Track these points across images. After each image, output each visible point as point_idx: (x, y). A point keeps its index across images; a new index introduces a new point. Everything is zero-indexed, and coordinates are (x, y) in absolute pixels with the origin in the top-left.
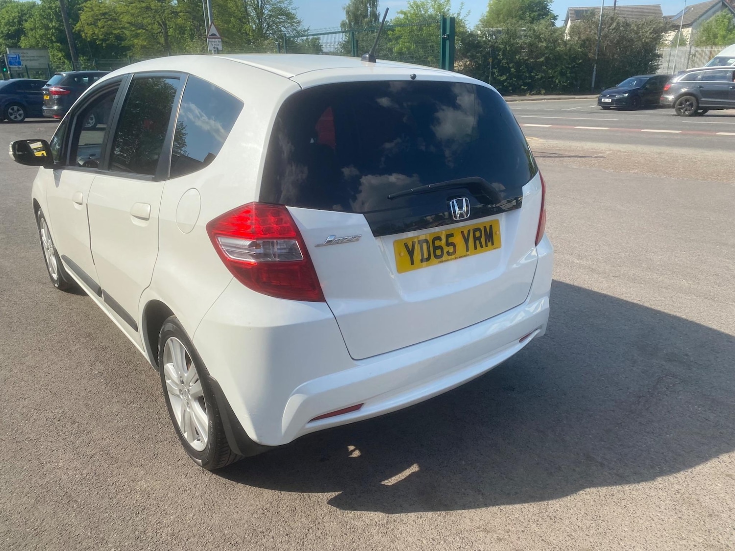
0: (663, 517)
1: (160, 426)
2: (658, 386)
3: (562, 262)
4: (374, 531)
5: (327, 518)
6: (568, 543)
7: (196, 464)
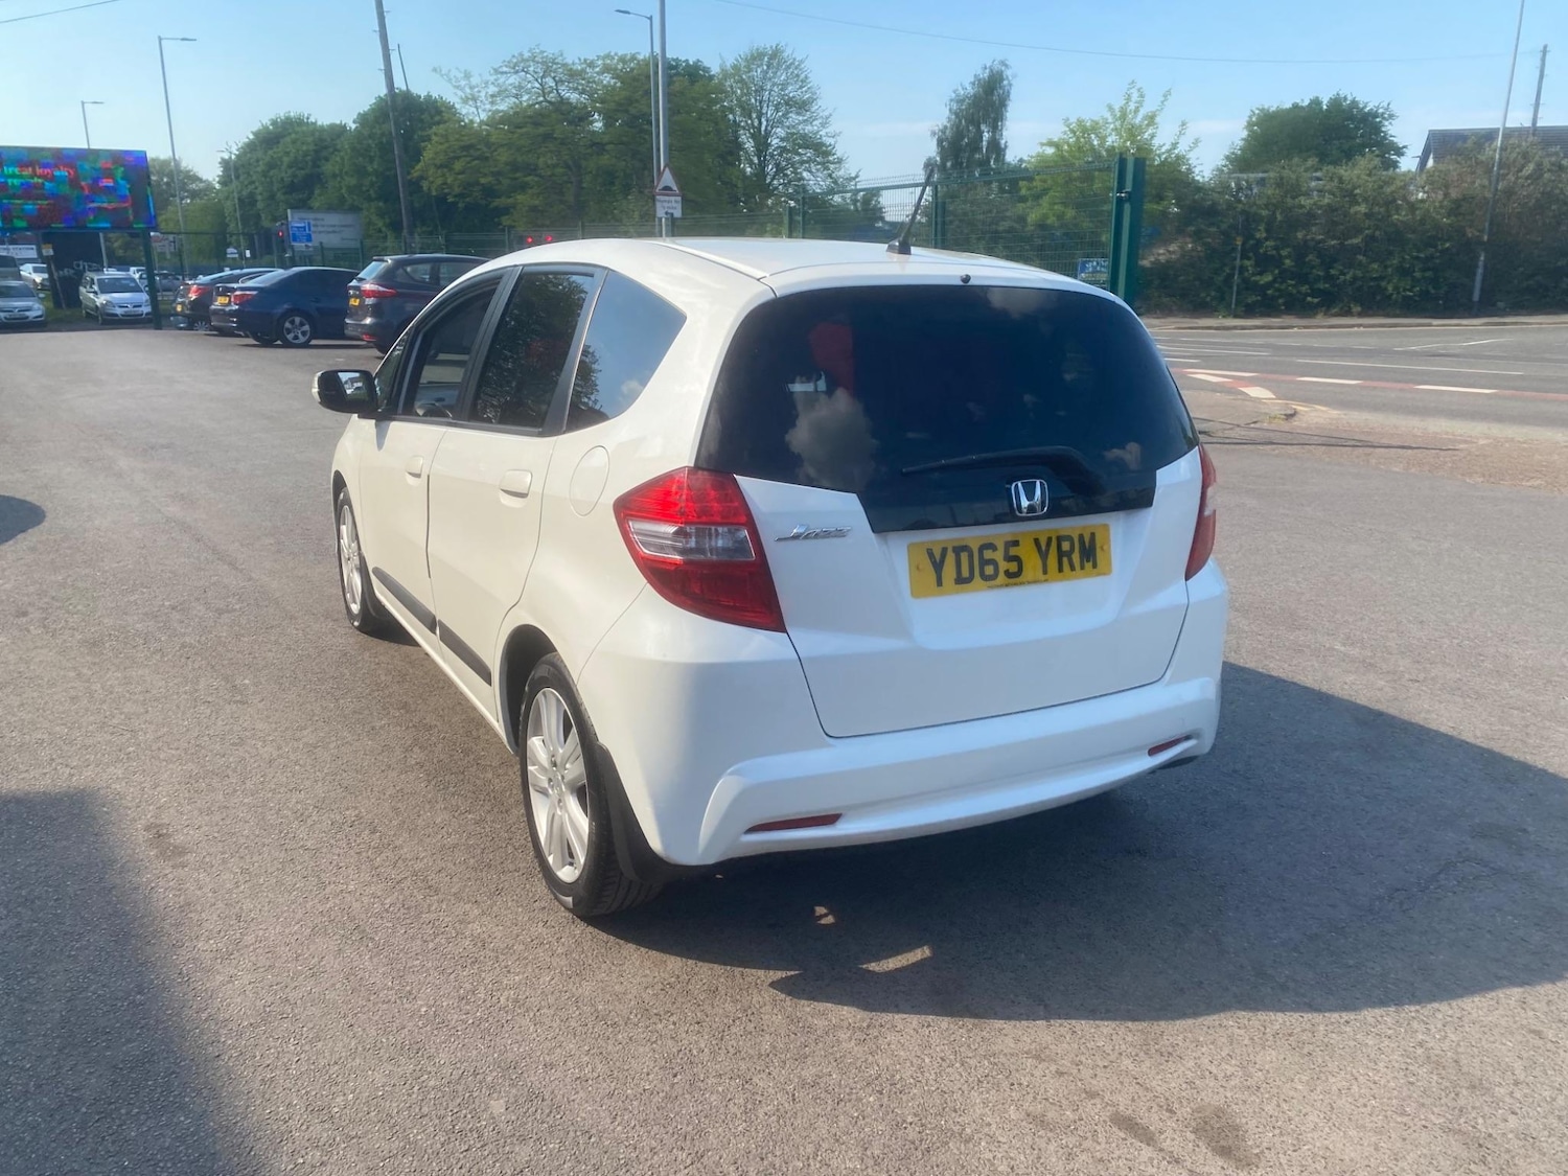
0: (1376, 1078)
1: (510, 849)
2: (1442, 876)
3: (1309, 647)
4: (843, 1035)
5: (768, 1008)
6: (1184, 1094)
7: (563, 909)
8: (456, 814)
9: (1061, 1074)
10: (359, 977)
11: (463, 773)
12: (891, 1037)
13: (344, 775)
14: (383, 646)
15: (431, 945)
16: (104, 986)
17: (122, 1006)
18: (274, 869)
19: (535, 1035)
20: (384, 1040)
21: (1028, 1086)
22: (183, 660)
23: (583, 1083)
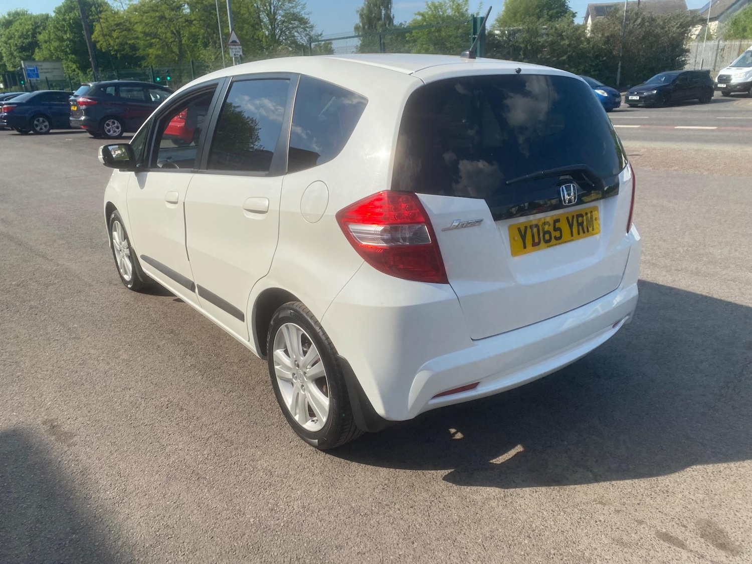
4: (493, 504)
5: (446, 492)
6: (686, 515)
7: (308, 445)
8: (225, 394)
9: (618, 511)
10: (206, 504)
11: (220, 368)
12: (520, 501)
13: (152, 376)
14: (148, 297)
15: (241, 478)
16: (50, 531)
17: (65, 544)
18: (130, 441)
19: (323, 528)
20: (235, 544)
21: (605, 522)
22: (34, 316)
23: (363, 556)
